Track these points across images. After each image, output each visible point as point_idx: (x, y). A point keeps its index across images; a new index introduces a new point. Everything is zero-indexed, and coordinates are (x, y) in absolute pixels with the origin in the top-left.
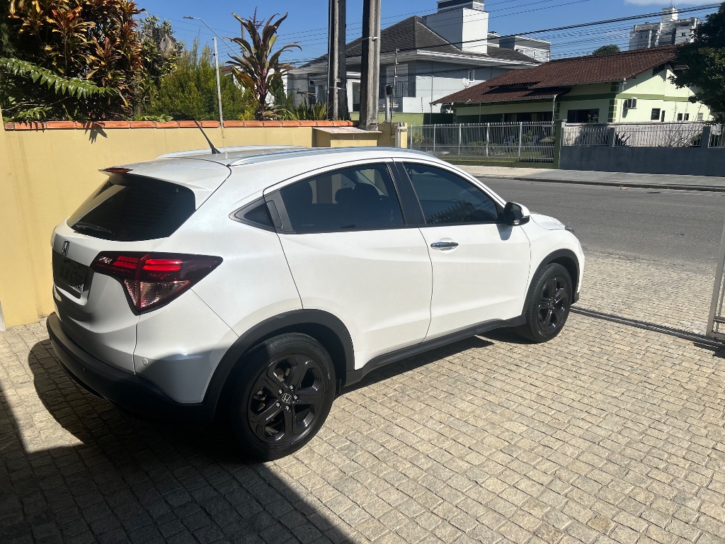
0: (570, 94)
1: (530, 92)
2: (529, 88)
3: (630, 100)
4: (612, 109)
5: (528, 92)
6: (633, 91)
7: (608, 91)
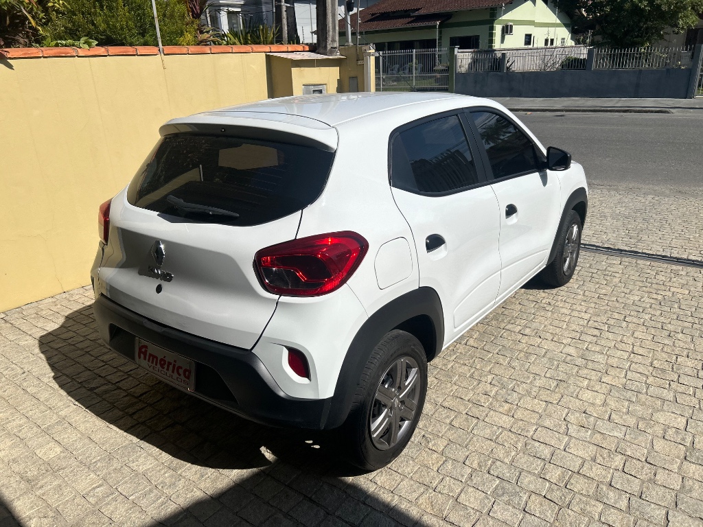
0: (451, 21)
1: (412, 19)
2: (412, 14)
3: (507, 26)
4: (491, 35)
5: (410, 19)
6: (509, 16)
7: (488, 17)
